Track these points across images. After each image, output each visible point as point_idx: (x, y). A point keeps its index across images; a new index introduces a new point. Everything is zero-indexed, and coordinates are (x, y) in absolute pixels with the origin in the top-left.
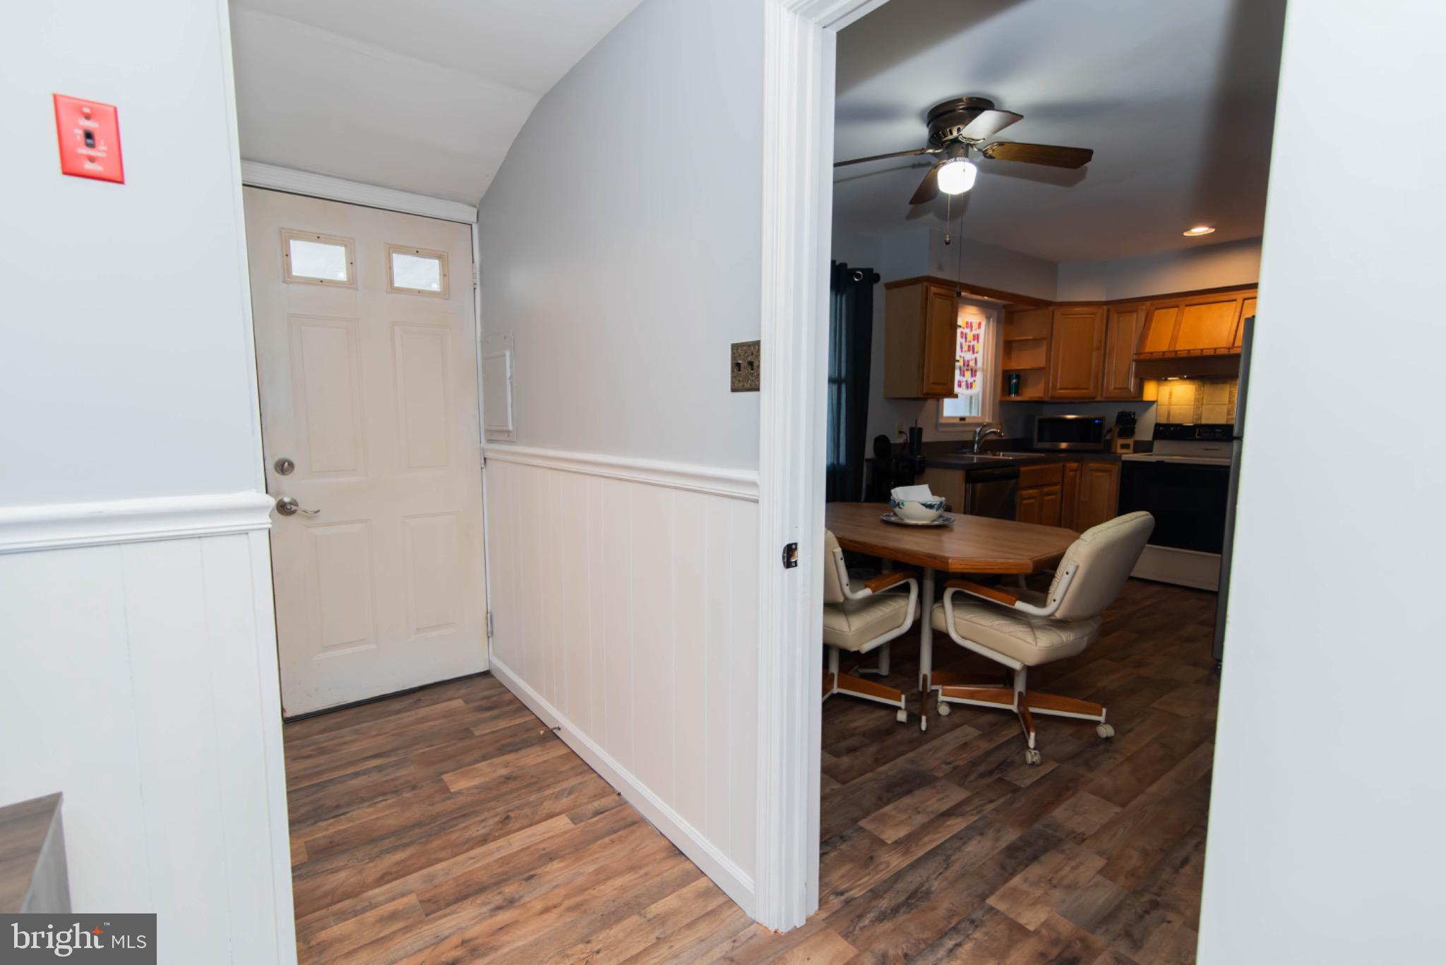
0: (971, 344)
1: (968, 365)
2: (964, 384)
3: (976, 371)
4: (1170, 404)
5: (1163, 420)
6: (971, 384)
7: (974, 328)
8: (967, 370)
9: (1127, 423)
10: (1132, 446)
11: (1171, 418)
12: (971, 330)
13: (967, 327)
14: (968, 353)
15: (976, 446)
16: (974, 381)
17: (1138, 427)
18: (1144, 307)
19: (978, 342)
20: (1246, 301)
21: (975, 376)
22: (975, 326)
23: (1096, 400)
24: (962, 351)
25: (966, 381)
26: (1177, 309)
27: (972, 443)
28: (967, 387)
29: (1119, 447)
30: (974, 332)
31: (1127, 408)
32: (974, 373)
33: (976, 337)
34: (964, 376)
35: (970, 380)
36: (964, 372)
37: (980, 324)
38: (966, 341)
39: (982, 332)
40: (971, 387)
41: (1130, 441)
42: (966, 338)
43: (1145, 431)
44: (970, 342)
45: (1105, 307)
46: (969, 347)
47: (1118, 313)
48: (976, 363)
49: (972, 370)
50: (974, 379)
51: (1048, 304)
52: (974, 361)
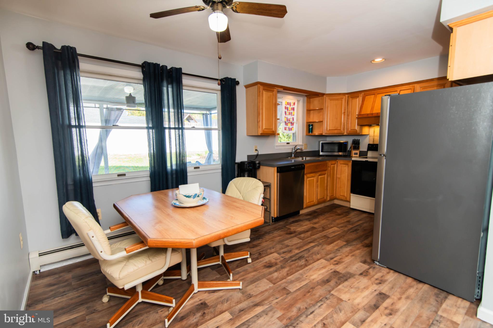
0: (291, 112)
1: (289, 121)
2: (287, 129)
3: (293, 123)
4: (374, 136)
5: (371, 143)
6: (291, 128)
7: (291, 105)
8: (289, 123)
9: (356, 144)
10: (358, 154)
11: (375, 142)
12: (290, 106)
13: (288, 105)
14: (289, 116)
15: (293, 155)
16: (293, 127)
17: (361, 146)
18: (361, 95)
19: (294, 111)
20: (401, 91)
21: (293, 125)
22: (292, 104)
23: (344, 134)
24: (286, 115)
25: (289, 127)
26: (374, 96)
27: (291, 153)
28: (289, 130)
29: (353, 154)
30: (292, 107)
31: (356, 138)
32: (292, 124)
33: (293, 109)
34: (287, 125)
35: (291, 127)
36: (287, 123)
37: (294, 103)
38: (288, 111)
39: (295, 107)
40: (291, 130)
41: (358, 152)
42: (288, 109)
43: (363, 147)
44: (290, 111)
45: (347, 96)
46: (289, 113)
47: (351, 98)
48: (293, 120)
49: (291, 123)
50: (292, 126)
51: (323, 95)
52: (292, 119)
